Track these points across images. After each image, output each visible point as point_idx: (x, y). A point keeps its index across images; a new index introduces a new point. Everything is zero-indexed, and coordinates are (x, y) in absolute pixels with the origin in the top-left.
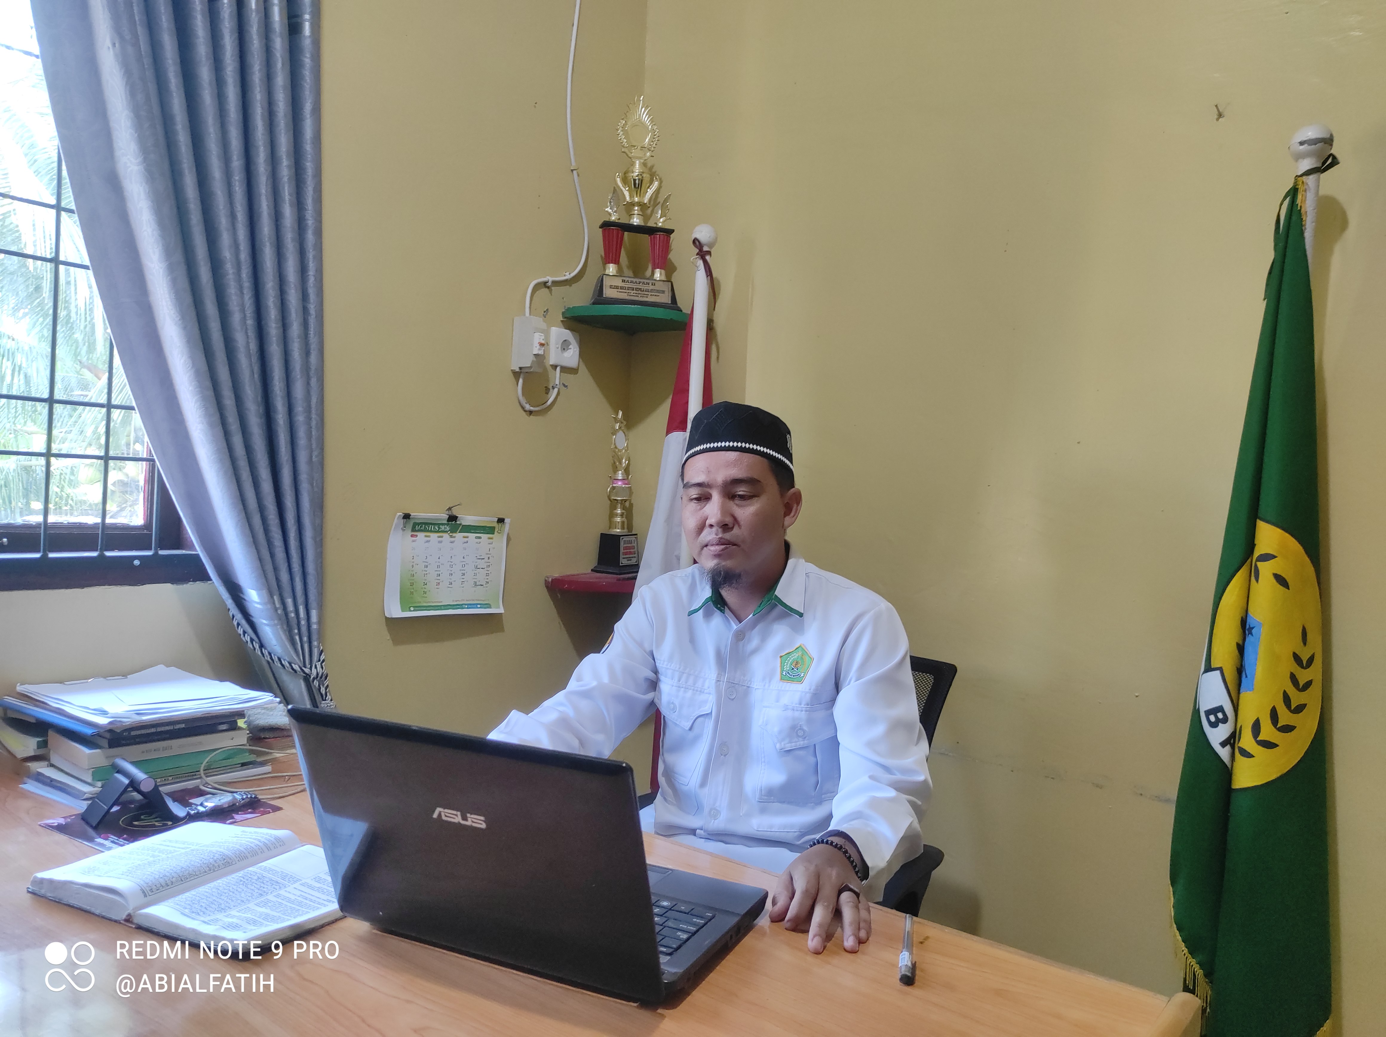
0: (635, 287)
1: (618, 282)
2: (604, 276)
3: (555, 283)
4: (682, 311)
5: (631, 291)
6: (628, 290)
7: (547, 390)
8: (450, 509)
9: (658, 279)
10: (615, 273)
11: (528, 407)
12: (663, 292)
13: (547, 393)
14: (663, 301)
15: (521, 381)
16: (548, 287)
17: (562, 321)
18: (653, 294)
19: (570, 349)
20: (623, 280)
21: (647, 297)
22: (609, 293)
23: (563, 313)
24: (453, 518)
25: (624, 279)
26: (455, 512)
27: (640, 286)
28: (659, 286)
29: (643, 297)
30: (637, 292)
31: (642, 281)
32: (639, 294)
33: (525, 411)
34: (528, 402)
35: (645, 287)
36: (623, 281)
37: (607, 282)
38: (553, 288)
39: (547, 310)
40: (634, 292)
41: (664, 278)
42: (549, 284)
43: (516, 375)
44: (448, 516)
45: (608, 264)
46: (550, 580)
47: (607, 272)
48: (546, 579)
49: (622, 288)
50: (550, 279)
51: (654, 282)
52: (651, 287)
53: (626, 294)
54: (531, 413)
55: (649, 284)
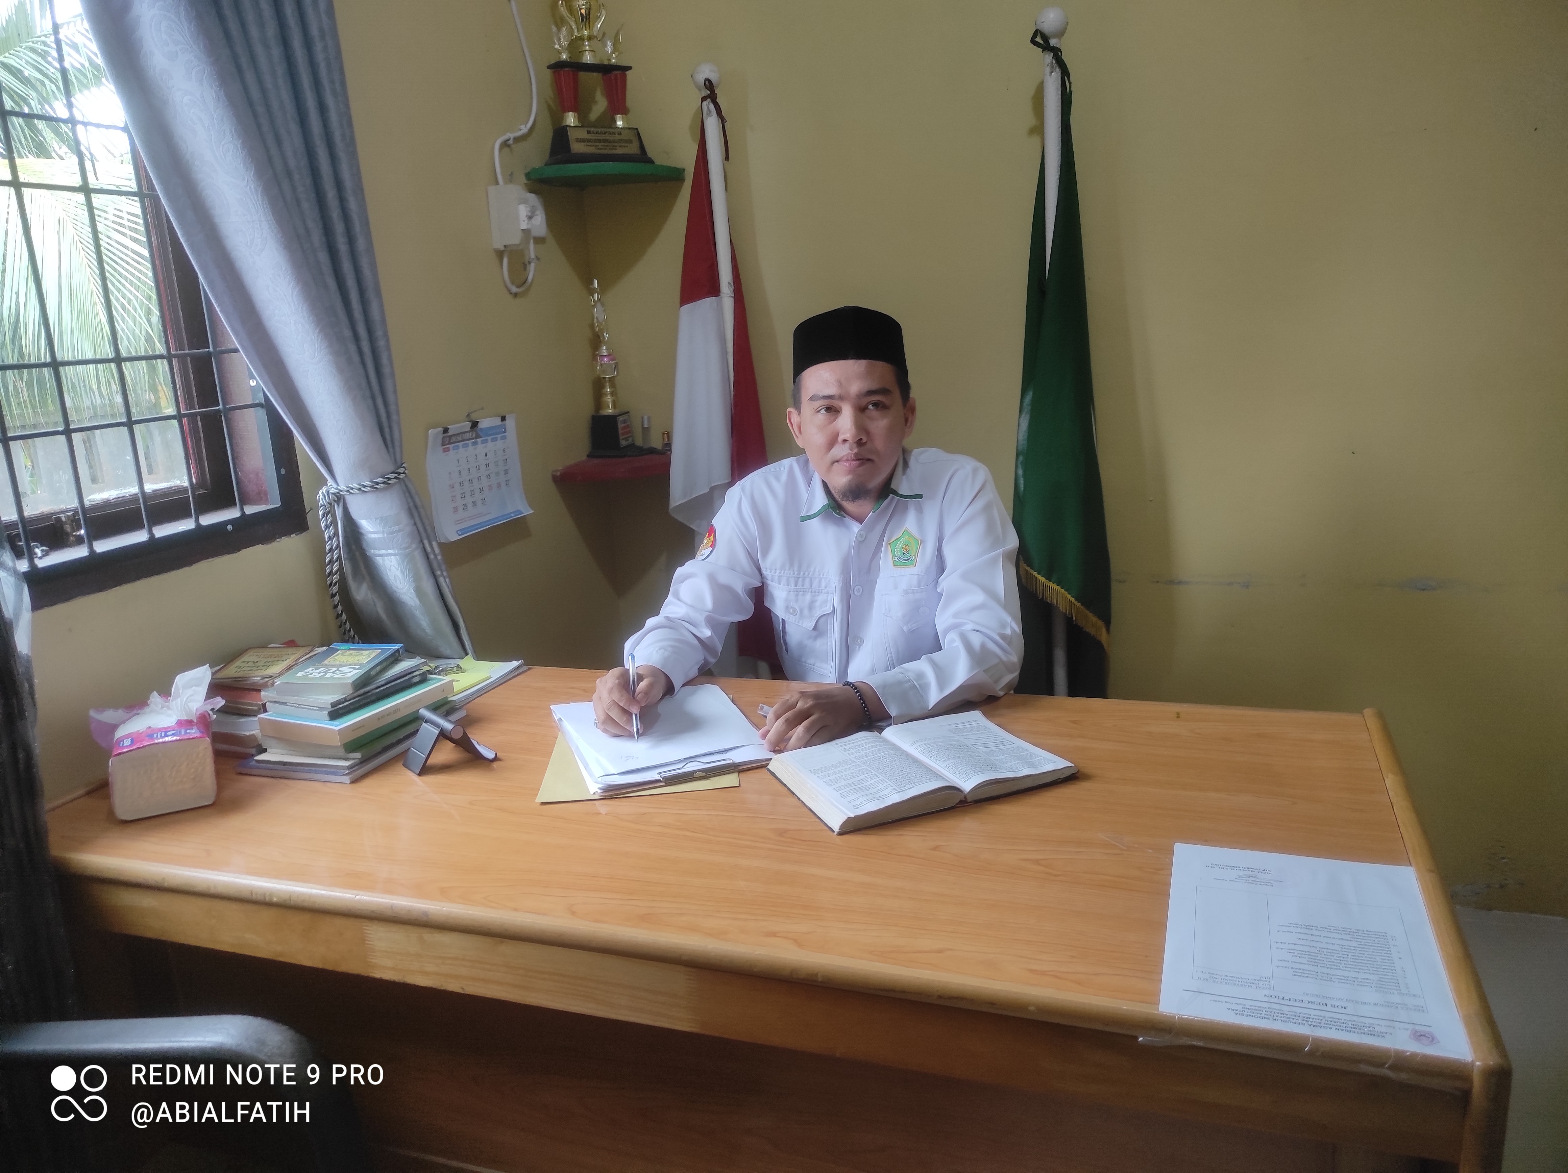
0: (601, 138)
1: (582, 134)
2: (568, 128)
3: (517, 140)
4: (653, 162)
5: (598, 144)
6: (595, 142)
7: (525, 266)
8: (468, 415)
9: (620, 127)
10: (577, 124)
11: (514, 289)
12: (630, 142)
13: (525, 269)
14: (632, 152)
15: (505, 260)
16: (509, 146)
17: (525, 184)
18: (621, 144)
19: (537, 215)
20: (587, 131)
21: (616, 149)
22: (577, 148)
23: (528, 175)
24: (475, 424)
25: (589, 129)
26: (474, 417)
27: (607, 137)
28: (626, 135)
29: (611, 149)
30: (606, 144)
31: (608, 130)
32: (607, 146)
33: (511, 293)
34: (513, 283)
35: (611, 138)
36: (589, 132)
37: (572, 135)
38: (512, 146)
39: (512, 173)
40: (603, 144)
41: (626, 126)
42: (511, 142)
43: (500, 254)
44: (470, 424)
45: (567, 113)
46: (558, 474)
47: (567, 124)
48: (554, 473)
49: (589, 140)
50: (511, 135)
51: (620, 130)
52: (617, 137)
53: (593, 147)
54: (516, 295)
55: (615, 134)
